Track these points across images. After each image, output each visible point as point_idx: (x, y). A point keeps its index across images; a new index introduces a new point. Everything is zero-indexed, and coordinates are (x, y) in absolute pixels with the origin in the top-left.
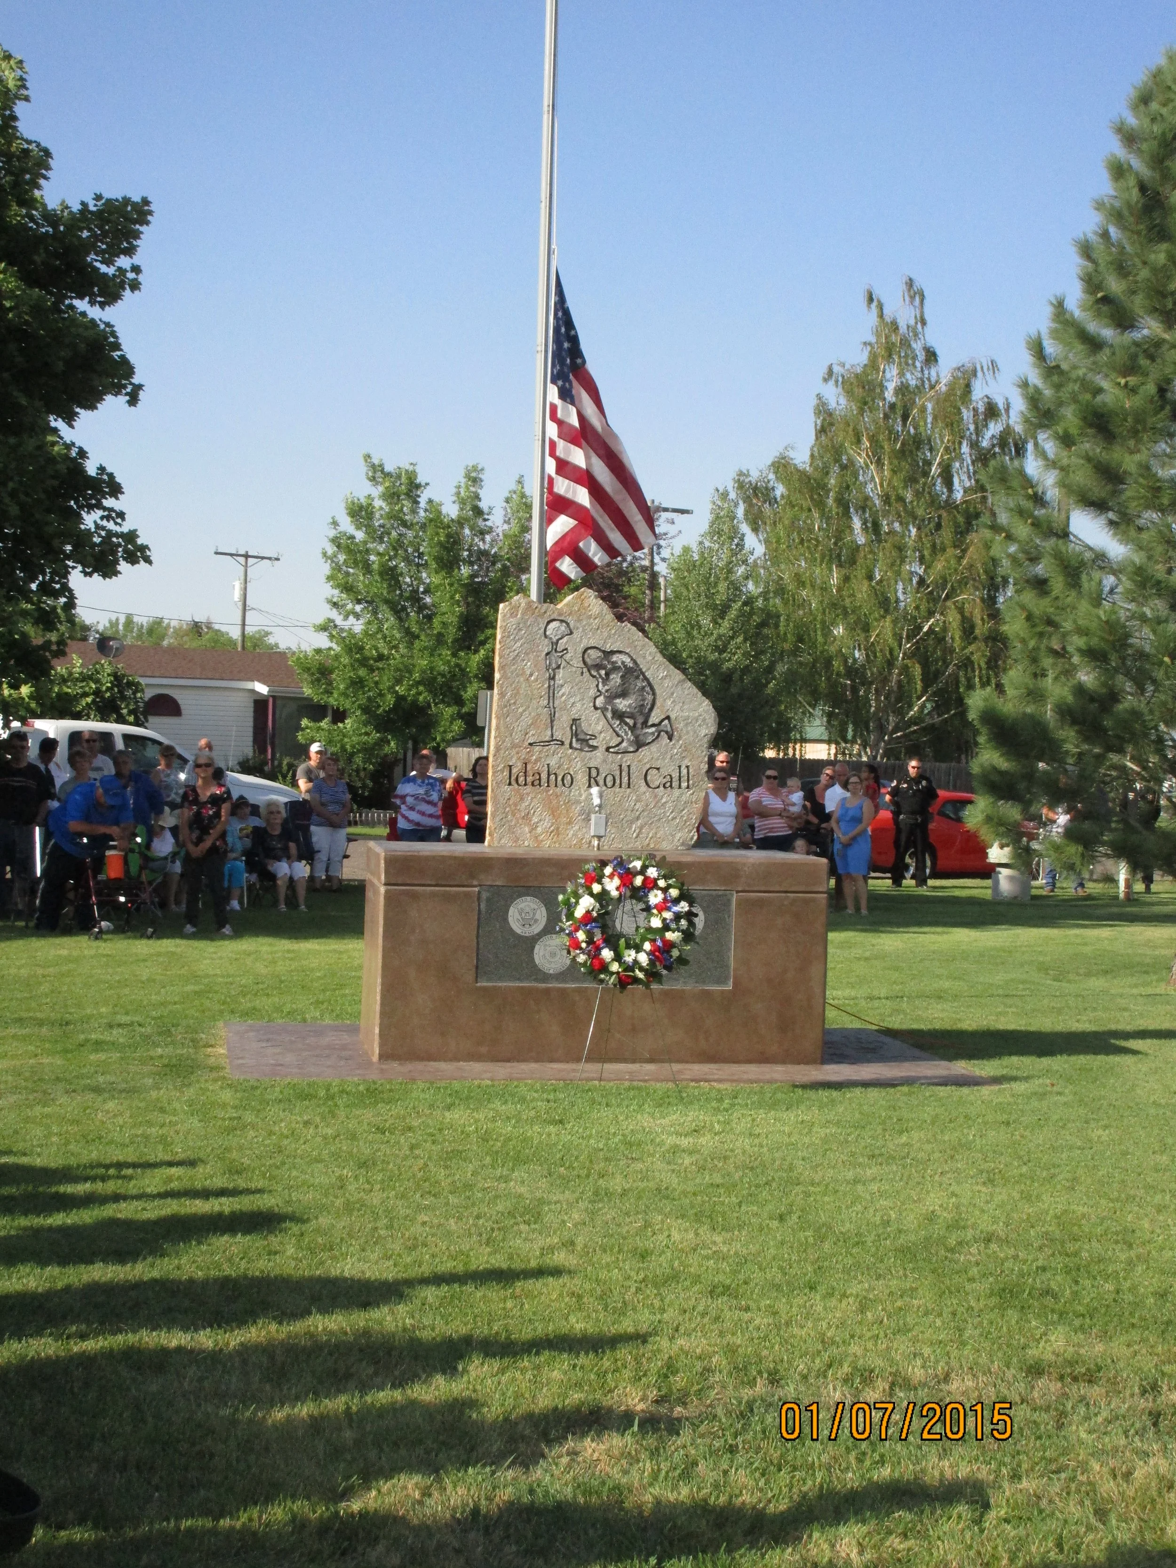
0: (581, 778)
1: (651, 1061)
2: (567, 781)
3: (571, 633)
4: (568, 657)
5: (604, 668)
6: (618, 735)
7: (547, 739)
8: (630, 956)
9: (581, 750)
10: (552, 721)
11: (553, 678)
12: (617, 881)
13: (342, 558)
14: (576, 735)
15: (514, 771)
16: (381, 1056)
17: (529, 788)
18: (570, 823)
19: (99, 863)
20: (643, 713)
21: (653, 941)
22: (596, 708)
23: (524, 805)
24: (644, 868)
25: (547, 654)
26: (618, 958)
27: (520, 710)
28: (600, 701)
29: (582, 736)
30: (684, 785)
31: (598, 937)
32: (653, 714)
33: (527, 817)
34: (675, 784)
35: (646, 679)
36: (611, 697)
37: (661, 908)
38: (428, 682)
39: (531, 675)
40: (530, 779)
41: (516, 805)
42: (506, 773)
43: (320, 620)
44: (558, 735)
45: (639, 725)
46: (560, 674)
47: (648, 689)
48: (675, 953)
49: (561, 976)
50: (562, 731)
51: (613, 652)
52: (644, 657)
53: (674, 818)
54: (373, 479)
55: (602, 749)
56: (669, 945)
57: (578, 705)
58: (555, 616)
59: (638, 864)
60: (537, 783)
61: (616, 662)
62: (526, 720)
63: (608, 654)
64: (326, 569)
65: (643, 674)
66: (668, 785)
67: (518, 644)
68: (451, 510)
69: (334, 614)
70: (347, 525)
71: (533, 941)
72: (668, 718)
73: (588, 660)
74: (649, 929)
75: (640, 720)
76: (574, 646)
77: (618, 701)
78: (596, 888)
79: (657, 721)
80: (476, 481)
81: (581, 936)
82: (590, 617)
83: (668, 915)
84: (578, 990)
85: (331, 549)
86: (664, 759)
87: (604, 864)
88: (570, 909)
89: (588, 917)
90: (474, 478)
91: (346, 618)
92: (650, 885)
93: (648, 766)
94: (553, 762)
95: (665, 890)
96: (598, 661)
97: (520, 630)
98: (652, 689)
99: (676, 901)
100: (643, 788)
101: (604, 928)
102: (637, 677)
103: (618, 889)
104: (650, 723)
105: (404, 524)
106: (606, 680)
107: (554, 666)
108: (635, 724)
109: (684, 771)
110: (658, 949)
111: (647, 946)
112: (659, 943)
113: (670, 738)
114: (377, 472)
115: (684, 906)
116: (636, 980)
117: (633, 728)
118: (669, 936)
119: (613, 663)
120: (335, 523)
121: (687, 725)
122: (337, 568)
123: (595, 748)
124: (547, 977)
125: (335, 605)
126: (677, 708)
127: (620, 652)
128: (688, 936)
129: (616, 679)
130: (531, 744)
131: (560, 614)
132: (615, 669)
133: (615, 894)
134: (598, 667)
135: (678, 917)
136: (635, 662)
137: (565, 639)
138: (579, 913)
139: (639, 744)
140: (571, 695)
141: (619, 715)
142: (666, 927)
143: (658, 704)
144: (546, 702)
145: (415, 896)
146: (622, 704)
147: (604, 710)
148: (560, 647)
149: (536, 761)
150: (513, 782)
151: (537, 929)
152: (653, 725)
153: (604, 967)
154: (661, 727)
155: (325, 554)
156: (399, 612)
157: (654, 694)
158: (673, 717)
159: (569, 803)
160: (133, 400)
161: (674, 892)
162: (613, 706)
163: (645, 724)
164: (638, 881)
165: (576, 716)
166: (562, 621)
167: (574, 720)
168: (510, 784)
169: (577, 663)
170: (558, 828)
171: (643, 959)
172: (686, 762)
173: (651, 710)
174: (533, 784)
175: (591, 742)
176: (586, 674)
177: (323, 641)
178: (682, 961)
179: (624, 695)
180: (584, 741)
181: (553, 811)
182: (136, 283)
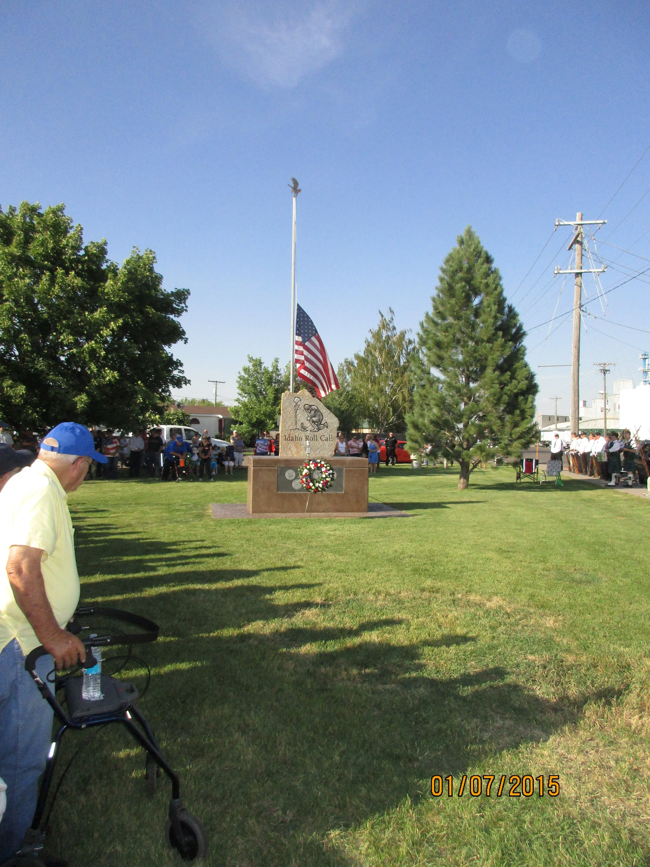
0: (304, 438)
1: (323, 512)
2: (301, 439)
3: (301, 401)
4: (300, 407)
5: (310, 410)
6: (313, 427)
7: (295, 428)
8: (317, 485)
9: (304, 431)
10: (296, 424)
11: (296, 412)
12: (313, 465)
13: (241, 382)
14: (302, 427)
15: (286, 437)
16: (253, 512)
18: (301, 450)
19: (178, 463)
20: (320, 421)
23: (289, 446)
24: (321, 462)
25: (295, 406)
26: (314, 485)
27: (288, 421)
28: (309, 418)
31: (309, 480)
32: (322, 421)
33: (290, 449)
34: (329, 440)
35: (320, 412)
36: (311, 417)
37: (326, 472)
38: (265, 414)
39: (290, 412)
40: (290, 439)
41: (287, 446)
43: (236, 398)
46: (298, 411)
47: (321, 415)
48: (329, 484)
49: (299, 490)
50: (299, 426)
52: (320, 407)
53: (328, 449)
54: (250, 361)
55: (309, 431)
56: (327, 482)
57: (303, 419)
58: (296, 396)
59: (319, 461)
60: (292, 440)
62: (289, 423)
63: (311, 406)
64: (237, 385)
66: (327, 440)
67: (287, 404)
68: (270, 369)
69: (240, 397)
70: (243, 373)
71: (292, 481)
72: (326, 422)
73: (305, 408)
74: (322, 478)
76: (301, 404)
78: (308, 467)
79: (323, 423)
80: (277, 362)
81: (304, 479)
82: (306, 396)
83: (327, 474)
84: (305, 494)
85: (239, 380)
86: (325, 433)
87: (310, 461)
88: (301, 472)
89: (306, 475)
90: (277, 361)
91: (243, 398)
92: (322, 466)
93: (321, 435)
94: (296, 434)
95: (326, 467)
97: (287, 400)
99: (329, 470)
100: (320, 441)
101: (310, 477)
102: (318, 412)
105: (258, 373)
106: (310, 413)
107: (296, 409)
110: (324, 483)
111: (322, 482)
112: (325, 481)
113: (327, 428)
114: (251, 359)
115: (331, 471)
116: (319, 491)
117: (317, 425)
118: (327, 479)
119: (312, 408)
120: (240, 373)
121: (331, 424)
122: (240, 385)
123: (307, 430)
124: (295, 490)
125: (240, 394)
126: (329, 420)
127: (314, 406)
128: (332, 479)
129: (313, 412)
130: (291, 430)
132: (313, 410)
133: (313, 468)
134: (308, 409)
135: (329, 474)
136: (318, 408)
137: (299, 402)
138: (304, 474)
139: (319, 429)
140: (301, 417)
141: (314, 422)
142: (326, 477)
143: (324, 419)
144: (294, 419)
145: (261, 470)
146: (314, 419)
147: (309, 421)
148: (298, 404)
149: (292, 434)
150: (286, 440)
151: (293, 478)
153: (310, 488)
154: (325, 425)
155: (237, 381)
156: (256, 395)
157: (323, 416)
158: (328, 422)
159: (301, 445)
160: (186, 342)
161: (328, 468)
162: (312, 419)
163: (320, 424)
164: (319, 465)
165: (302, 422)
166: (298, 397)
169: (303, 408)
170: (298, 452)
171: (321, 485)
172: (331, 434)
176: (305, 411)
177: (236, 404)
178: (331, 486)
179: (315, 416)
180: (305, 429)
181: (297, 447)
182: (186, 310)
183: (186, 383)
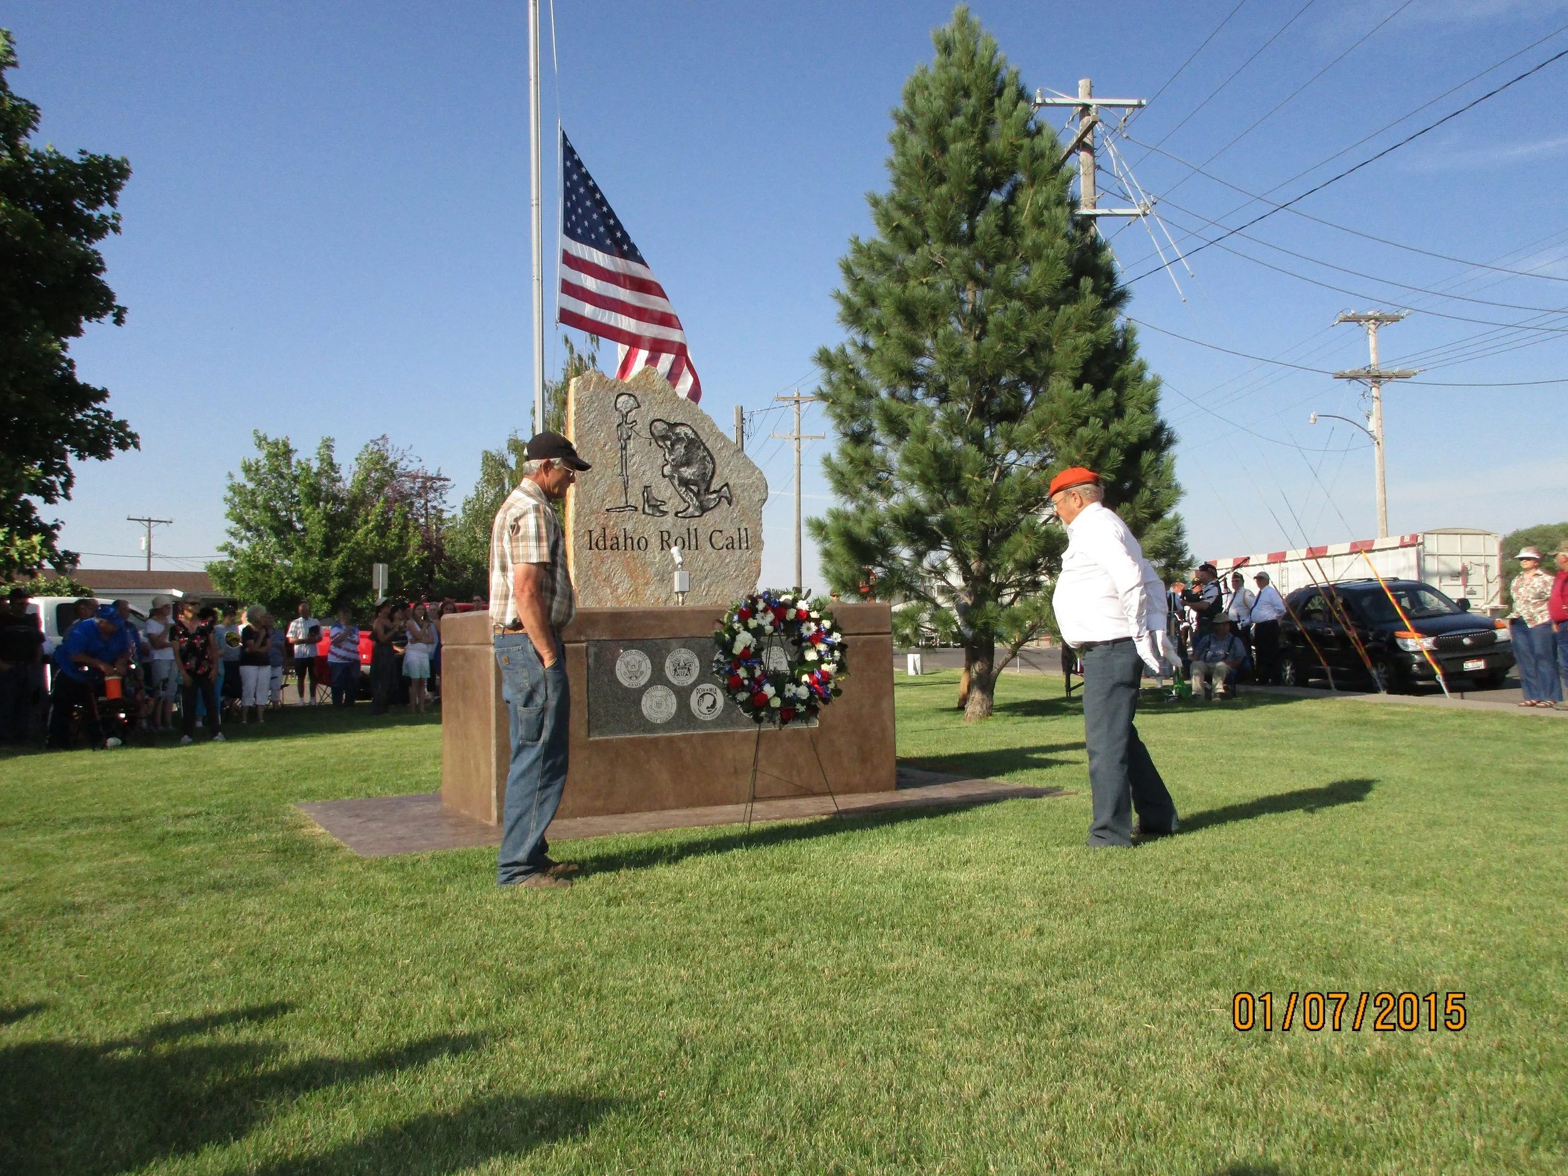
0: (655, 542)
2: (642, 544)
3: (639, 406)
4: (637, 428)
5: (670, 439)
6: (685, 501)
7: (623, 505)
8: (790, 690)
9: (653, 515)
10: (626, 489)
11: (624, 448)
12: (770, 616)
13: (237, 500)
14: (648, 501)
15: (594, 535)
17: (608, 552)
18: (647, 584)
20: (705, 480)
21: (811, 674)
22: (664, 476)
23: (604, 568)
24: (795, 601)
25: (619, 425)
27: (597, 478)
28: (667, 470)
29: (653, 502)
30: (744, 545)
31: (757, 673)
32: (714, 481)
33: (608, 580)
34: (736, 545)
35: (706, 449)
36: (676, 467)
37: (815, 640)
39: (605, 445)
40: (608, 543)
41: (597, 568)
42: (587, 538)
43: (221, 544)
44: (632, 502)
45: (702, 492)
46: (631, 444)
47: (708, 458)
48: (831, 685)
49: (668, 725)
50: (635, 499)
51: (676, 425)
52: (704, 430)
53: (737, 576)
54: (259, 446)
55: (671, 514)
56: (826, 677)
57: (648, 473)
58: (623, 390)
59: (788, 598)
60: (615, 547)
61: (679, 434)
62: (602, 488)
64: (226, 508)
65: (703, 444)
66: (730, 547)
67: (592, 416)
68: (315, 466)
69: (232, 540)
70: (241, 478)
71: (641, 691)
72: (727, 485)
73: (655, 432)
74: (806, 663)
75: (703, 487)
76: (642, 419)
77: (683, 469)
78: (752, 623)
79: (718, 488)
80: (329, 447)
82: (654, 392)
83: (822, 647)
84: (684, 737)
85: (230, 494)
86: (725, 522)
89: (746, 654)
90: (328, 445)
91: (241, 541)
92: (802, 617)
93: (712, 529)
94: (629, 527)
95: (817, 622)
96: (664, 433)
97: (593, 402)
98: (712, 458)
99: (829, 633)
100: (709, 549)
102: (699, 448)
103: (771, 624)
104: (712, 489)
105: (281, 476)
106: (671, 450)
107: (625, 436)
108: (699, 491)
109: (743, 533)
110: (818, 682)
111: (806, 679)
112: (818, 675)
113: (730, 503)
114: (261, 441)
115: (837, 637)
116: (797, 714)
117: (697, 495)
118: (825, 667)
119: (677, 434)
120: (231, 476)
121: (743, 492)
122: (234, 507)
123: (665, 513)
124: (651, 727)
125: (232, 534)
126: (735, 475)
127: (682, 424)
128: (841, 667)
130: (608, 510)
131: (628, 389)
132: (679, 439)
133: (769, 628)
134: (664, 438)
135: (832, 648)
136: (696, 434)
137: (634, 412)
138: (737, 649)
139: (704, 509)
140: (641, 464)
141: (685, 483)
142: (821, 661)
143: (718, 471)
144: (619, 470)
146: (688, 472)
147: (671, 478)
148: (630, 419)
149: (614, 526)
150: (594, 546)
151: (643, 680)
152: (715, 492)
154: (721, 494)
155: (225, 499)
156: (278, 532)
157: (714, 463)
158: (731, 483)
159: (645, 565)
161: (826, 624)
162: (679, 473)
163: (707, 491)
164: (791, 614)
165: (647, 484)
166: (630, 395)
167: (646, 487)
168: (591, 548)
170: (636, 589)
171: (803, 692)
172: (744, 525)
173: (712, 477)
174: (612, 548)
175: (661, 508)
176: (654, 444)
177: (225, 557)
178: (837, 692)
179: (688, 463)
180: (655, 507)
181: (632, 575)
182: (116, 229)
183: (123, 445)
